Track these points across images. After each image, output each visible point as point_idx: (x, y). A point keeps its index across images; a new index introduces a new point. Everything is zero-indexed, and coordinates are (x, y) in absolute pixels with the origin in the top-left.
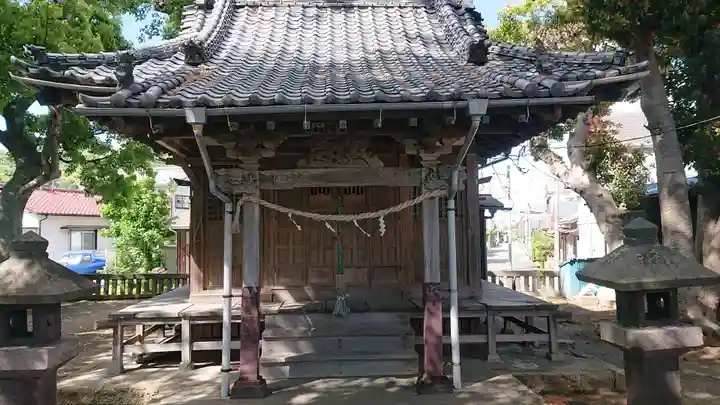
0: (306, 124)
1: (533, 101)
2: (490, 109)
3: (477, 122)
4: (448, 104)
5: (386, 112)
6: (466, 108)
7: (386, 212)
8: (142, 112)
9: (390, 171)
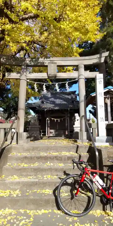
7: (63, 118)
9: (62, 114)
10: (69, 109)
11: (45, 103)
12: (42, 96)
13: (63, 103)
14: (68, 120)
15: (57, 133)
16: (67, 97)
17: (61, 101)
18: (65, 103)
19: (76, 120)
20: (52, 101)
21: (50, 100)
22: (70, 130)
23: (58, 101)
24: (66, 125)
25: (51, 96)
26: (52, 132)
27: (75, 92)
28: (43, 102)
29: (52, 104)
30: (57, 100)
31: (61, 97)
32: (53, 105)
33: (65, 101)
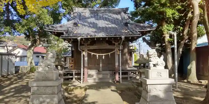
0: (95, 39)
1: (131, 36)
2: (125, 37)
3: (123, 39)
4: (118, 36)
5: (108, 37)
6: (121, 37)
7: (110, 53)
8: (70, 38)
9: (110, 46)
10: (123, 37)
11: (79, 25)
12: (76, 14)
13: (110, 26)
14: (119, 55)
15: (101, 76)
16: (115, 17)
17: (107, 22)
18: (113, 26)
19: (151, 65)
20: (91, 23)
21: (89, 20)
22: (122, 71)
23: (102, 23)
24: (117, 64)
25: (90, 16)
26: (92, 76)
27: (127, 9)
28: (76, 24)
29: (92, 27)
30: (100, 21)
31: (106, 17)
32: (94, 30)
33: (112, 23)
